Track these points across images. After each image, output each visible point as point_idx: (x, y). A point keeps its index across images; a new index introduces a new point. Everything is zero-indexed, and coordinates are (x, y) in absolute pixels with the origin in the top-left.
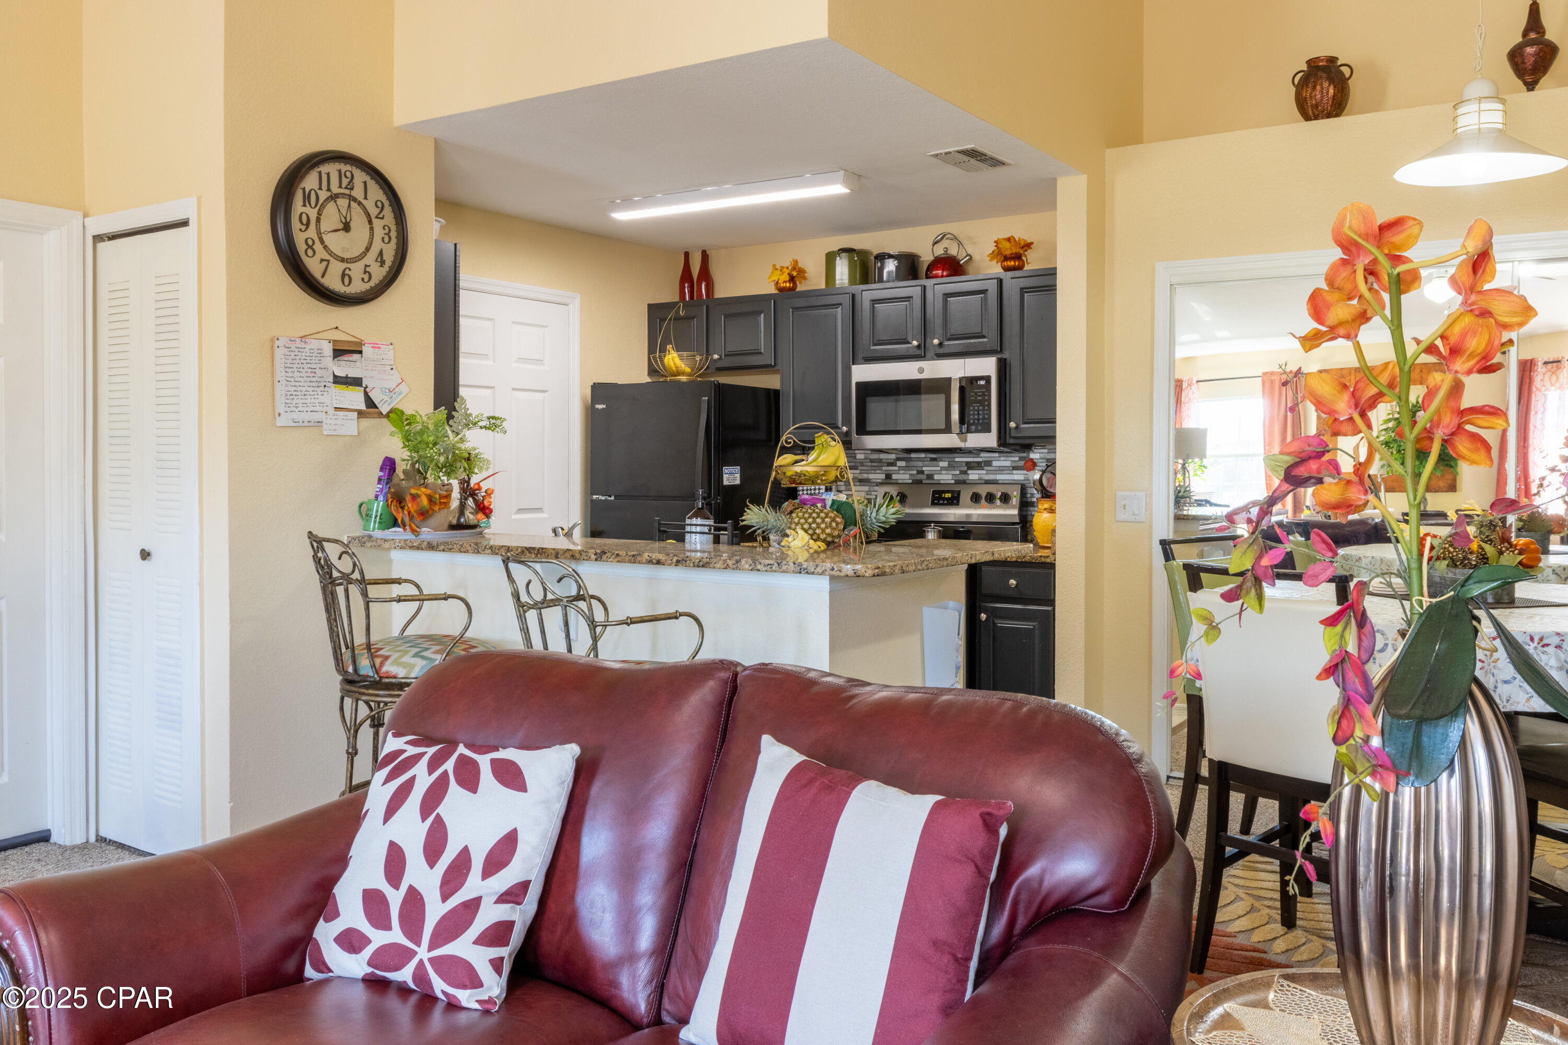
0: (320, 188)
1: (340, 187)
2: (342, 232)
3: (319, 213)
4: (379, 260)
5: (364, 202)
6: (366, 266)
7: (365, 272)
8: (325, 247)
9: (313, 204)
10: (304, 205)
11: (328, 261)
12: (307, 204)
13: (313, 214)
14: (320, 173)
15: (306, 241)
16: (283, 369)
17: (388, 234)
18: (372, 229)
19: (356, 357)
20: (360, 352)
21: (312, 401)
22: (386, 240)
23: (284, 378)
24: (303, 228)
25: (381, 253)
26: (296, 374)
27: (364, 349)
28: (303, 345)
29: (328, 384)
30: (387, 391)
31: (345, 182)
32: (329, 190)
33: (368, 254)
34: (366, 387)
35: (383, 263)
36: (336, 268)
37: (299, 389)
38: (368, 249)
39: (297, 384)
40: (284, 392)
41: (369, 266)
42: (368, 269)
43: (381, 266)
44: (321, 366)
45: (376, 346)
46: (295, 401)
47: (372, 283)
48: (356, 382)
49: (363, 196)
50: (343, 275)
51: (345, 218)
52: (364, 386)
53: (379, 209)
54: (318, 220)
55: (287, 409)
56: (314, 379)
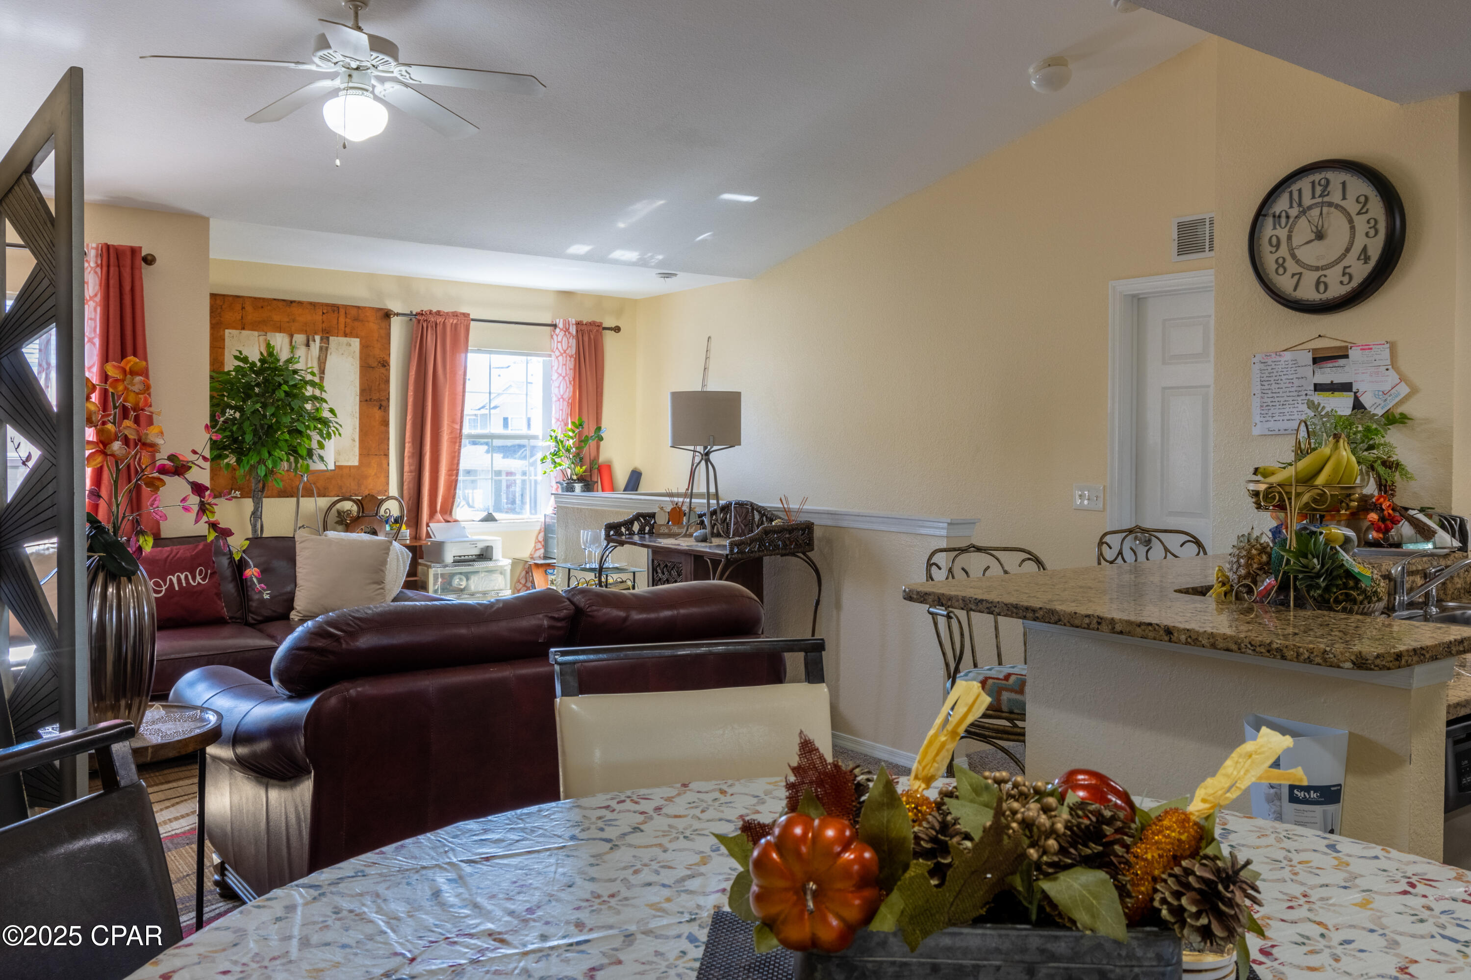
0: (1291, 207)
1: (1313, 197)
2: (1316, 242)
3: (1290, 231)
4: (1362, 257)
5: (1343, 203)
6: (1345, 268)
7: (1344, 274)
8: (1298, 262)
9: (1283, 225)
10: (1275, 228)
11: (1301, 274)
12: (1278, 227)
13: (1282, 233)
14: (1291, 193)
15: (1277, 261)
16: (1259, 383)
17: (1374, 227)
18: (1353, 228)
19: (1341, 362)
20: (1346, 356)
21: (1292, 410)
22: (1372, 232)
23: (1259, 392)
24: (1274, 249)
25: (1365, 249)
26: (1274, 386)
27: (1350, 352)
28: (1278, 358)
29: (1309, 393)
30: (1381, 393)
31: (1319, 190)
32: (1300, 205)
33: (1349, 255)
34: (1355, 393)
35: (1367, 259)
36: (1310, 278)
37: (1277, 399)
38: (1348, 250)
39: (1274, 395)
40: (1259, 404)
41: (1350, 267)
42: (1348, 270)
43: (1366, 263)
44: (1298, 376)
45: (1366, 348)
46: (1270, 412)
47: (1355, 284)
48: (1346, 387)
49: (1341, 197)
50: (1318, 283)
51: (1317, 227)
52: (1354, 390)
53: (1360, 206)
54: (1289, 238)
55: (1262, 419)
56: (1293, 389)
